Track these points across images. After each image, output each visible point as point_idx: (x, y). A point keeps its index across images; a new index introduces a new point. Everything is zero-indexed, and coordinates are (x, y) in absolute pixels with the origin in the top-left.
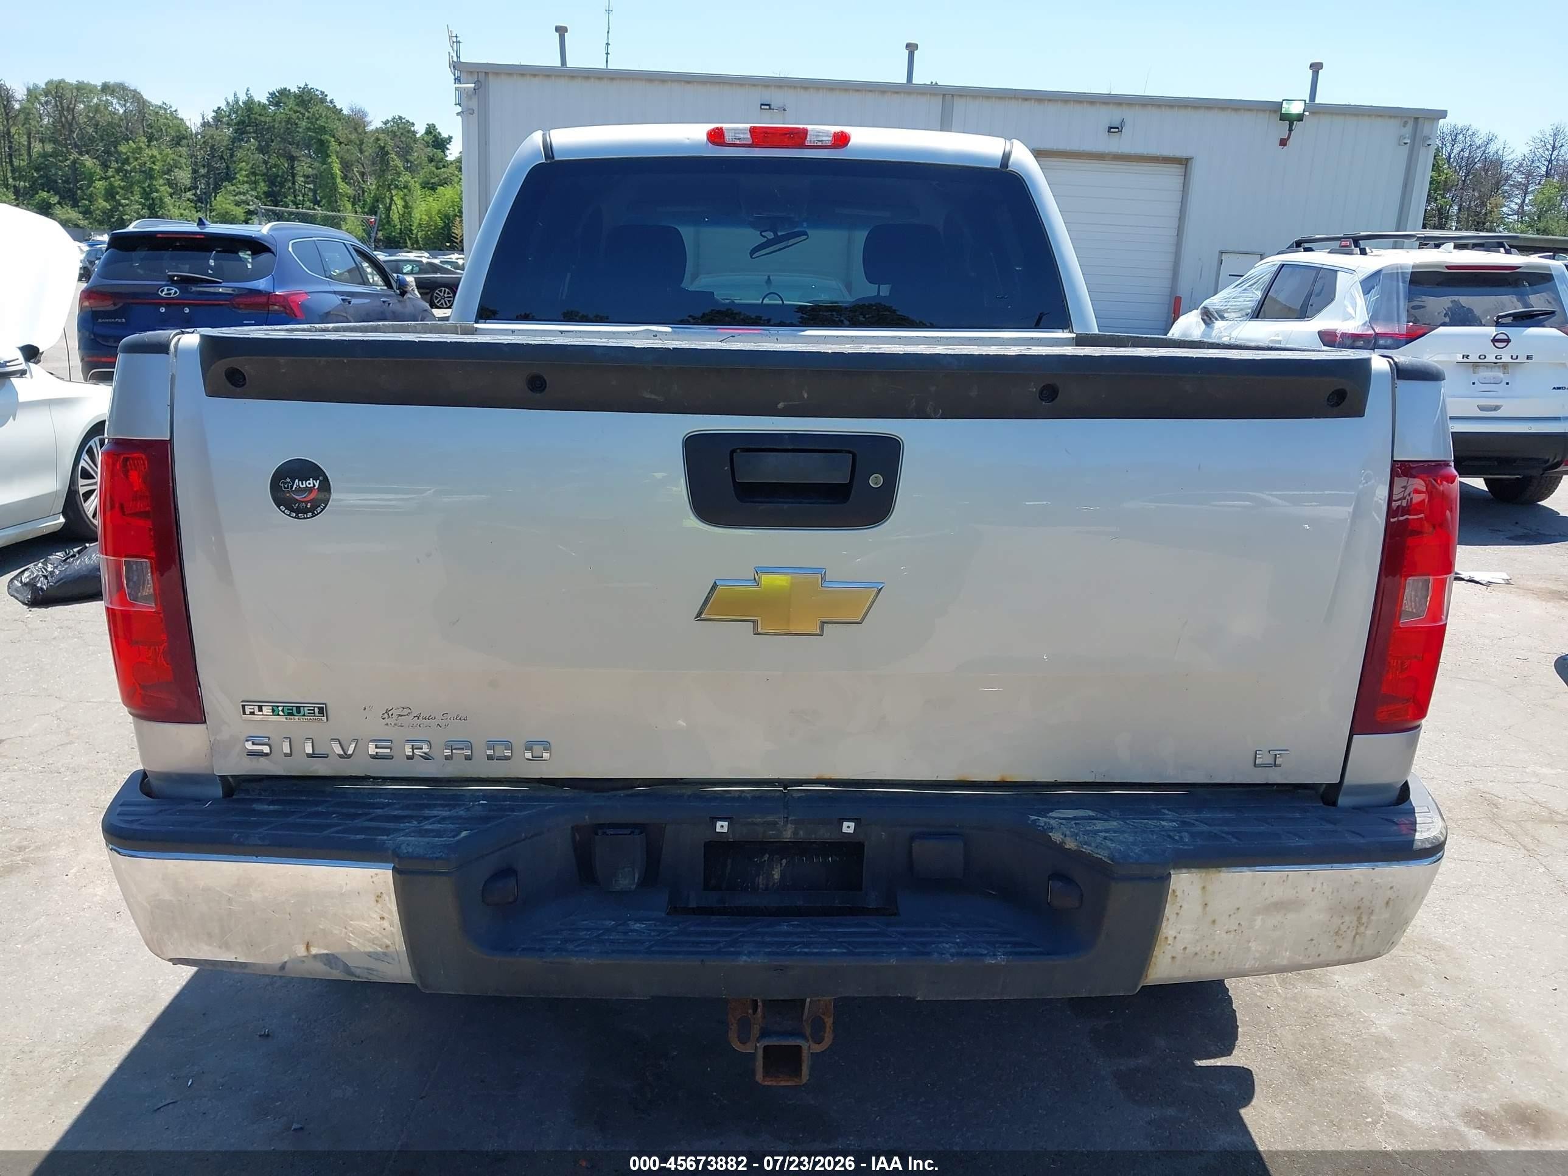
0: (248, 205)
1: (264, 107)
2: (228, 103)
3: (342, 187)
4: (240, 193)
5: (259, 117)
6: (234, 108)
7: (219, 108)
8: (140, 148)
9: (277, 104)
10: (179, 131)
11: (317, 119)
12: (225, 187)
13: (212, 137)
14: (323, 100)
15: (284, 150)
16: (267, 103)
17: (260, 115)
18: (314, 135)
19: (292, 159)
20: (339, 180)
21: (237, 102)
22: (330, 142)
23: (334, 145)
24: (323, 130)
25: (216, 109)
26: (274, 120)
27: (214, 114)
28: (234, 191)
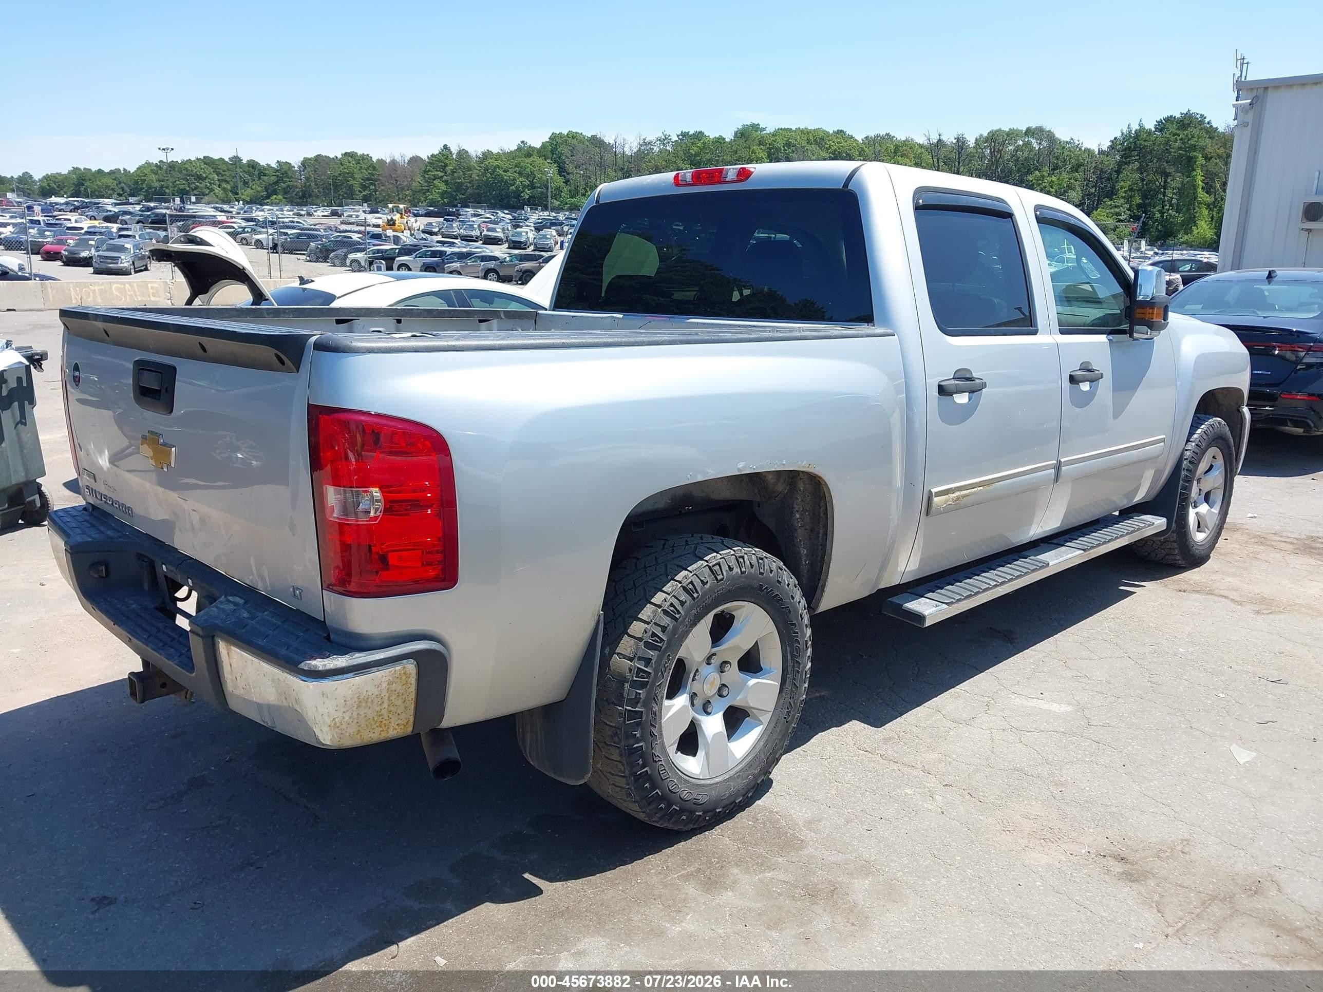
0: (1121, 215)
1: (1149, 133)
2: (1123, 134)
3: (1202, 195)
4: (1116, 207)
5: (1143, 143)
6: (1126, 137)
7: (1115, 138)
8: (1043, 176)
9: (1161, 130)
10: (1078, 160)
11: (1189, 140)
12: (1105, 202)
13: (1102, 163)
14: (1201, 122)
15: (1160, 167)
16: (1153, 129)
17: (1145, 141)
18: (1184, 153)
19: (1166, 175)
20: (1200, 190)
21: (1130, 132)
22: (1198, 158)
23: (1201, 160)
24: (1194, 148)
25: (1113, 139)
26: (1154, 144)
27: (1110, 144)
28: (1111, 205)
